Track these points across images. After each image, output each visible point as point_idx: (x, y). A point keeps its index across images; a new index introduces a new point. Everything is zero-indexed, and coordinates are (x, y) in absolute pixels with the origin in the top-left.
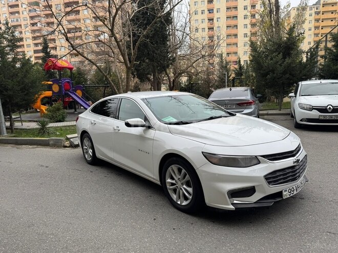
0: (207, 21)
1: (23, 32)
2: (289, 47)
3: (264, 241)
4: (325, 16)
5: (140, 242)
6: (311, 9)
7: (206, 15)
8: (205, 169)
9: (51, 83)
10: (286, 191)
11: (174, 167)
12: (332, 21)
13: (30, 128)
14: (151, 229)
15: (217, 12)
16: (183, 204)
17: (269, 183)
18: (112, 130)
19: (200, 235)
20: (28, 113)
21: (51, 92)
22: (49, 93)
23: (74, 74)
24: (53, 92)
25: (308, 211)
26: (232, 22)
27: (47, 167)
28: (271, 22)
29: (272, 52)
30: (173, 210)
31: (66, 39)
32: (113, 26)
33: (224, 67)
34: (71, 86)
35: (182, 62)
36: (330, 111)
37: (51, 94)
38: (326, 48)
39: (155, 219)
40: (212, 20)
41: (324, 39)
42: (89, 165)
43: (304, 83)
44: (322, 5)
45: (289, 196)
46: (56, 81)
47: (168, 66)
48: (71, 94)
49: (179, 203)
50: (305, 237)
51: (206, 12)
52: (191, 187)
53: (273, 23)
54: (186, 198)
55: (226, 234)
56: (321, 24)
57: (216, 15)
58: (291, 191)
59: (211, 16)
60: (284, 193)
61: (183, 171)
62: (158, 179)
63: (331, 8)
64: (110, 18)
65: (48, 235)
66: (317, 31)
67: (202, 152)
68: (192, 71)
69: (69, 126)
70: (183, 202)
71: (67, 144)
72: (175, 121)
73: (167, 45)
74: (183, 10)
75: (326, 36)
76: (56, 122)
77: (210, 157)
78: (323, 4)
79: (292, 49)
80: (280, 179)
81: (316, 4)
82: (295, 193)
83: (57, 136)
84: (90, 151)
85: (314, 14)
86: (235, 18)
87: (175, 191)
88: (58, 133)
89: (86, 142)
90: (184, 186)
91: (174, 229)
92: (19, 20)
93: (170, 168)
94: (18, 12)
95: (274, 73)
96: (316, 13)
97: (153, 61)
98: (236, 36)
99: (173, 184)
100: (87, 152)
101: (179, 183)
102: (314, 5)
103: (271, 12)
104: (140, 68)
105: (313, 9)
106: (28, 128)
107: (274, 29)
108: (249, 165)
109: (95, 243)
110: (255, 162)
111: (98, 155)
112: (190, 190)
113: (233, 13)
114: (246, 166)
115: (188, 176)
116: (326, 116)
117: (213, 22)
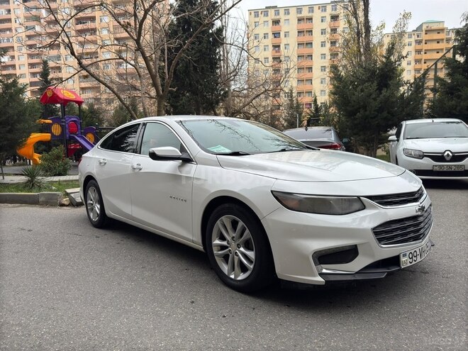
0: (271, 48)
1: (16, 57)
2: (387, 75)
3: (375, 335)
4: (429, 46)
5: (167, 336)
6: (410, 36)
7: (270, 41)
8: (275, 218)
9: (50, 121)
10: (405, 255)
11: (226, 219)
12: (438, 52)
13: (15, 182)
14: (186, 317)
15: (285, 36)
16: (239, 278)
17: (380, 240)
18: (130, 171)
19: (268, 325)
20: (16, 166)
21: (50, 134)
22: (46, 136)
23: (84, 112)
24: (52, 134)
25: (438, 290)
26: (305, 51)
27: (29, 231)
28: (359, 48)
29: (363, 82)
30: (222, 289)
31: (71, 53)
32: (139, 35)
33: (295, 108)
34: (79, 127)
35: (237, 100)
36: (448, 159)
37: (49, 138)
38: (437, 79)
39: (193, 302)
40: (279, 46)
41: (434, 67)
42: (95, 229)
43: (409, 122)
44: (424, 32)
45: (409, 265)
46: (57, 120)
47: (217, 103)
48: (78, 139)
49: (232, 276)
50: (442, 328)
51: (271, 36)
52: (253, 250)
53: (362, 50)
54: (244, 269)
55: (310, 325)
56: (424, 57)
57: (283, 41)
58: (412, 256)
59: (276, 41)
60: (403, 259)
61: (241, 224)
62: (200, 241)
63: (436, 36)
64: (135, 24)
65: (13, 325)
66: (418, 66)
67: (272, 191)
68: (251, 112)
69: (72, 181)
70: (239, 276)
71: (65, 201)
72: (228, 151)
73: (217, 74)
74: (240, 27)
75: (436, 64)
76: (55, 176)
77: (284, 199)
78: (426, 31)
79: (391, 78)
80: (397, 236)
81: (416, 30)
82: (419, 260)
83: (51, 190)
84: (97, 208)
85: (413, 44)
86: (309, 46)
87: (226, 258)
88: (54, 188)
89: (91, 194)
90: (242, 249)
91: (224, 317)
92: (11, 40)
93: (218, 222)
94: (10, 30)
95: (366, 111)
96: (416, 41)
97: (197, 95)
98: (310, 69)
99: (223, 248)
100: (92, 209)
101: (234, 244)
102: (414, 31)
103: (359, 34)
104: (178, 104)
105: (413, 36)
106: (12, 182)
107: (363, 58)
108: (347, 212)
109: (90, 339)
110: (357, 206)
111: (109, 212)
112: (251, 254)
113: (306, 38)
114: (344, 212)
115: (247, 231)
116: (443, 166)
117: (279, 49)
